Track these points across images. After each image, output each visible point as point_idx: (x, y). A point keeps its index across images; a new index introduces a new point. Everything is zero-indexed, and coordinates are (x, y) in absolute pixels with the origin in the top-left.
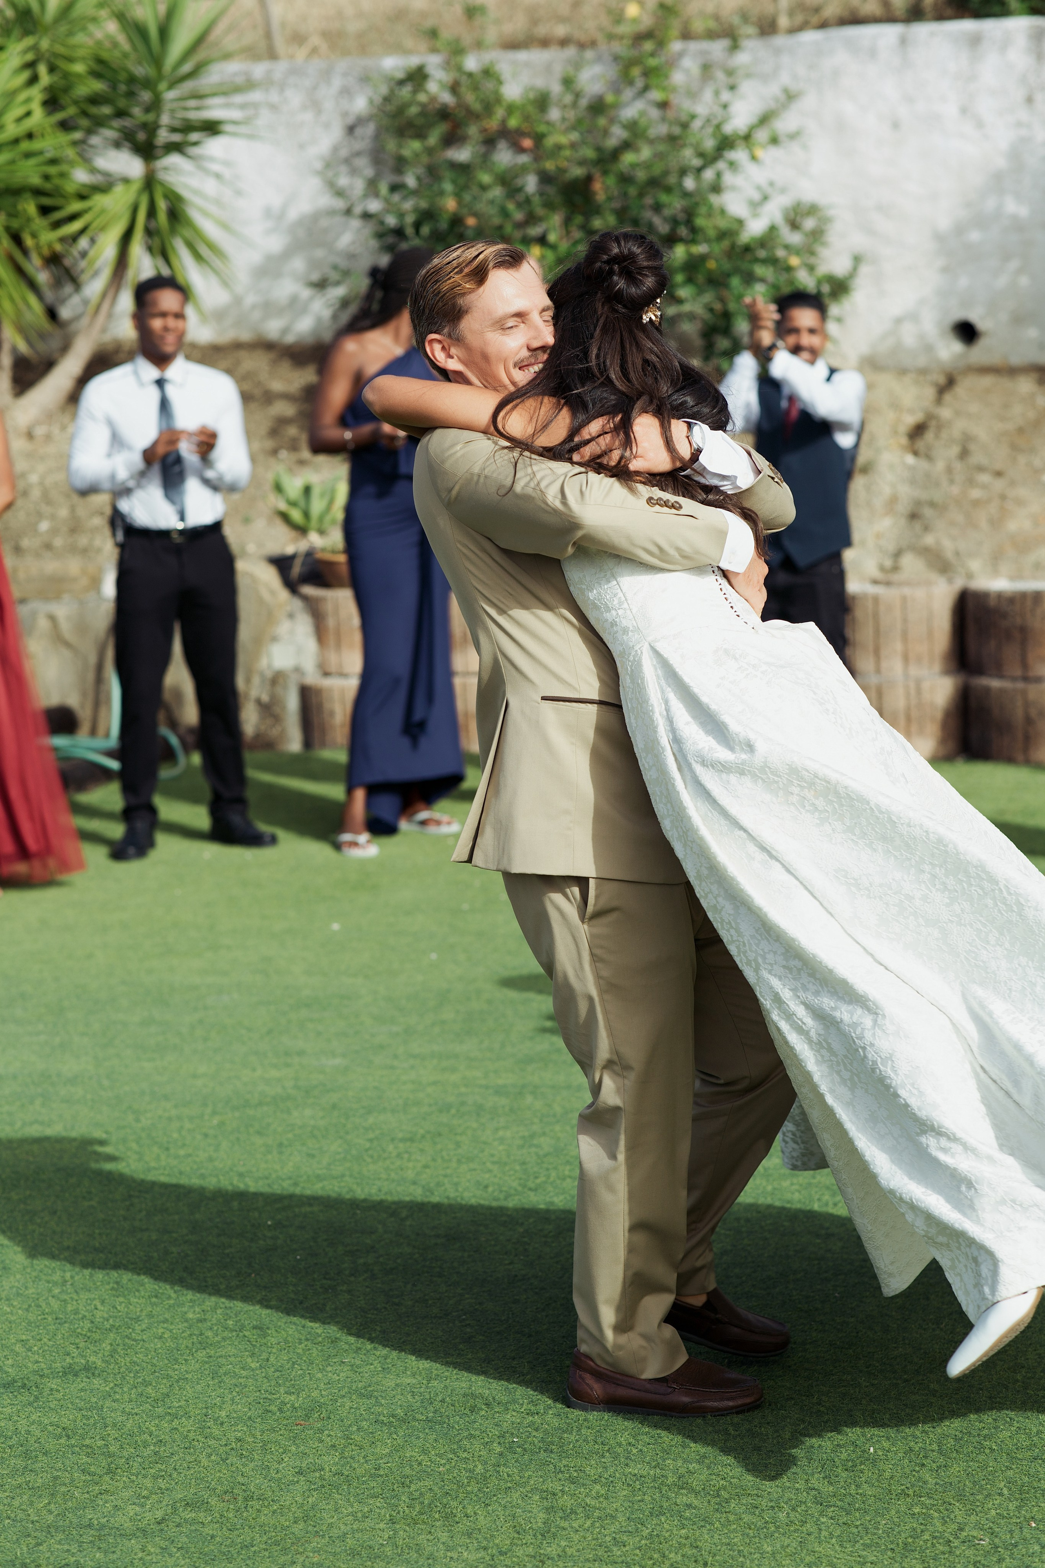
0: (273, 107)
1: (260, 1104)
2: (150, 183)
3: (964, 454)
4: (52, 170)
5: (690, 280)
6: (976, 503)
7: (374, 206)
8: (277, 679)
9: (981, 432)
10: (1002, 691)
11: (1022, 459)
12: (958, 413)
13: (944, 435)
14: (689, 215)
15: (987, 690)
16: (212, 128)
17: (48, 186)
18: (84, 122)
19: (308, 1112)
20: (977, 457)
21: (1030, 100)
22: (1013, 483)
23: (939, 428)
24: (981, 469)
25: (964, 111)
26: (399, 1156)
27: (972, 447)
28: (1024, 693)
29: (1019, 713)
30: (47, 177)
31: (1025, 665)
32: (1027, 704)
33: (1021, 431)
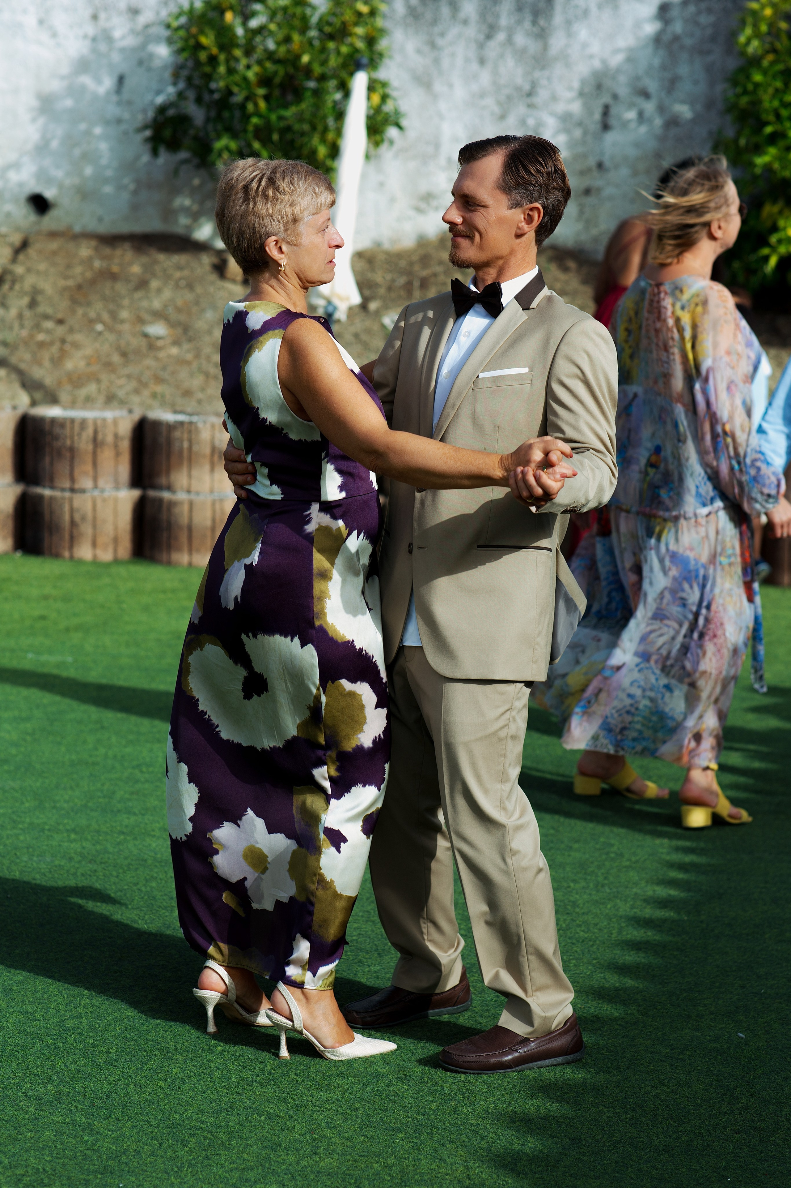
3: (33, 304)
6: (42, 345)
9: (47, 287)
10: (52, 498)
11: (80, 311)
12: (29, 270)
13: (17, 287)
15: (41, 497)
20: (43, 308)
21: (94, 17)
22: (71, 330)
23: (14, 282)
24: (46, 317)
25: (41, 22)
27: (39, 298)
28: (71, 500)
29: (67, 517)
31: (72, 479)
32: (72, 510)
33: (79, 287)
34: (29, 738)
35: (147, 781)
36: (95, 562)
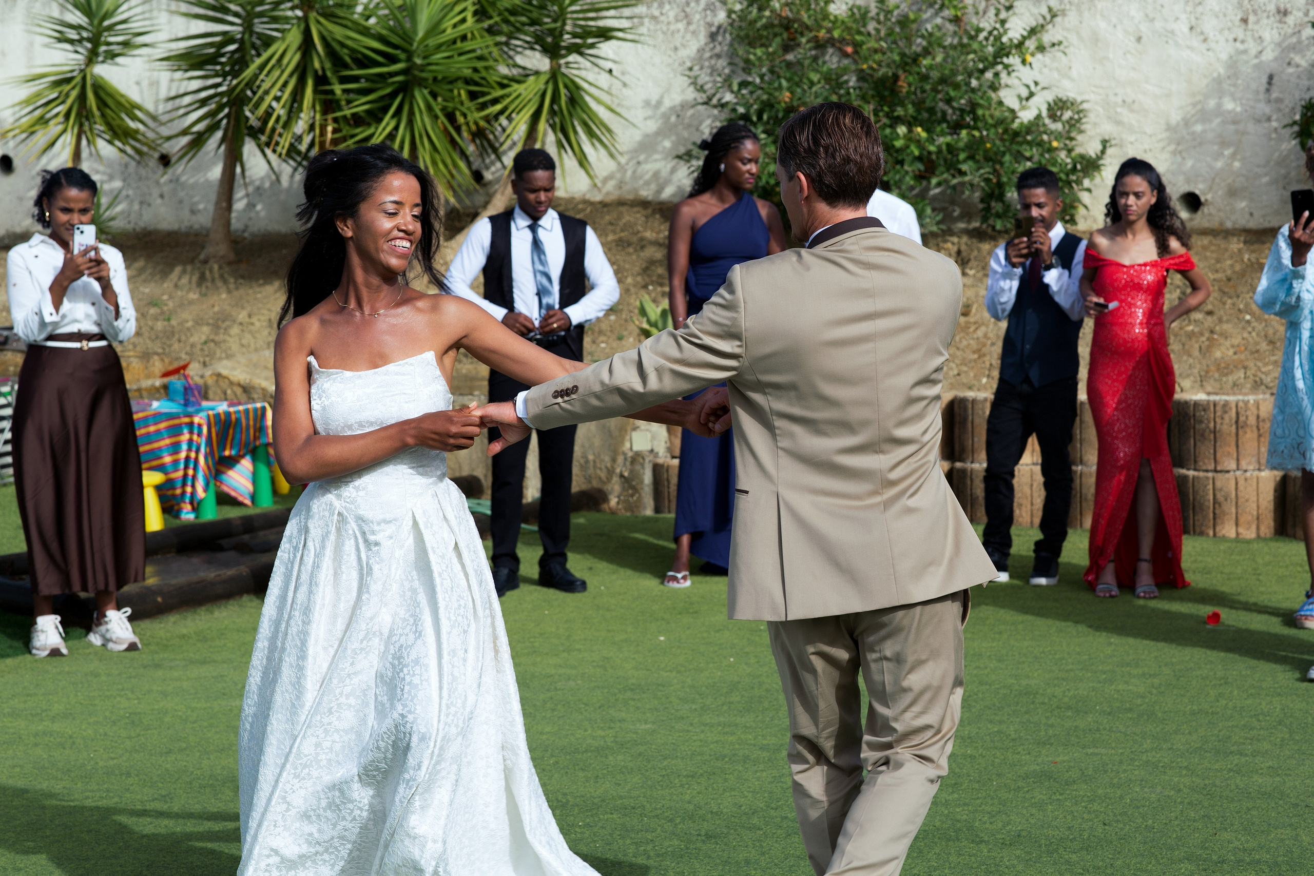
0: (654, 18)
1: (586, 751)
2: (554, 75)
4: (480, 65)
5: (971, 157)
7: (728, 97)
8: (637, 458)
10: (1195, 478)
11: (1229, 303)
14: (974, 106)
15: (1186, 479)
16: (605, 34)
17: (476, 77)
18: (505, 28)
19: (620, 757)
21: (1245, 21)
22: (1220, 320)
25: (1192, 28)
26: (682, 786)
28: (1214, 480)
30: (475, 70)
31: (1216, 461)
32: (1215, 490)
33: (1229, 279)
34: (1154, 691)
35: (1261, 728)
36: (1238, 539)
